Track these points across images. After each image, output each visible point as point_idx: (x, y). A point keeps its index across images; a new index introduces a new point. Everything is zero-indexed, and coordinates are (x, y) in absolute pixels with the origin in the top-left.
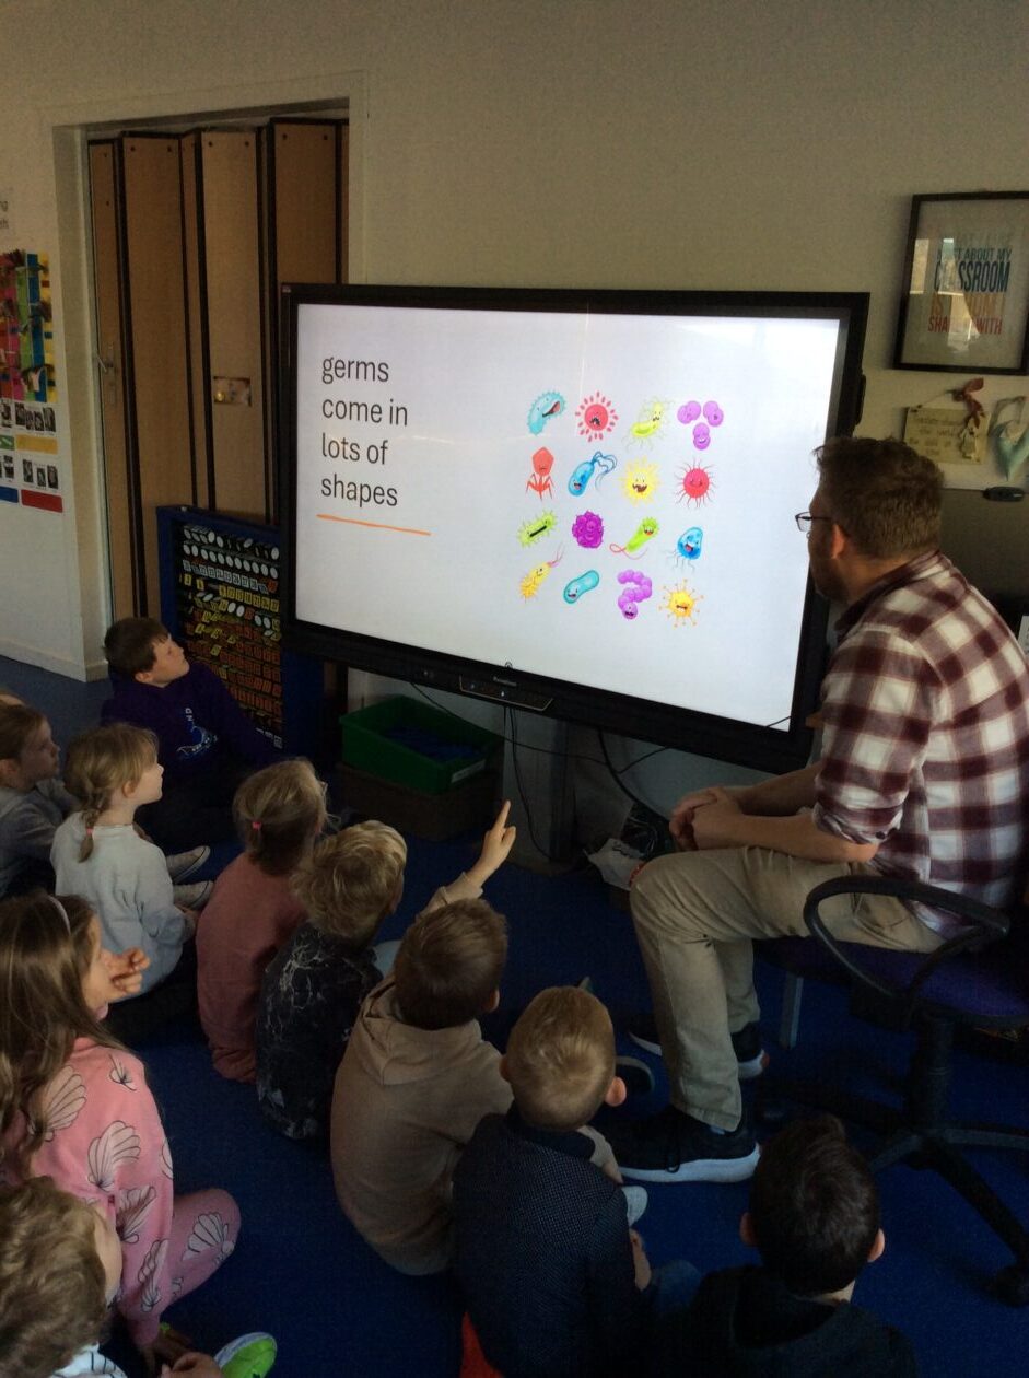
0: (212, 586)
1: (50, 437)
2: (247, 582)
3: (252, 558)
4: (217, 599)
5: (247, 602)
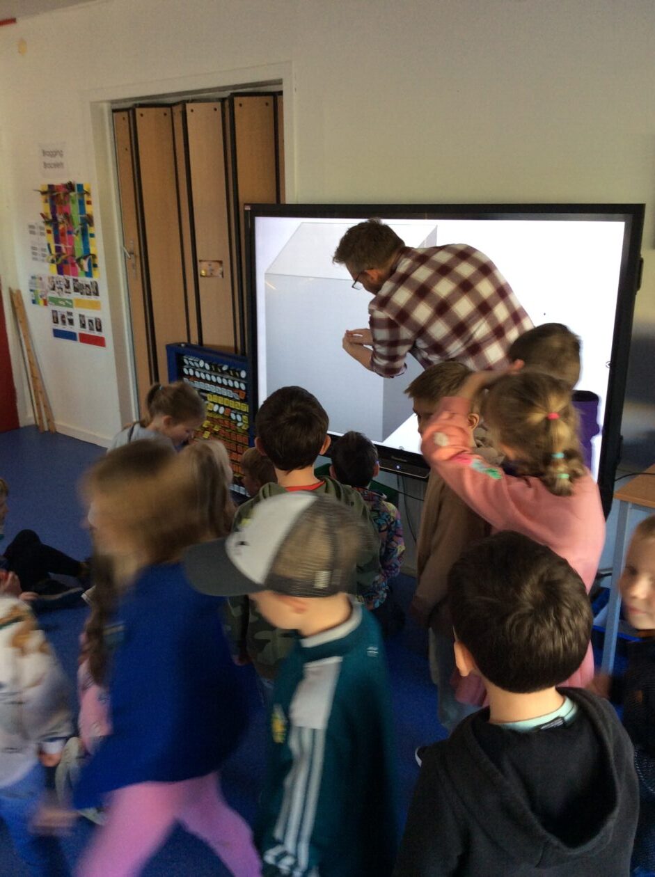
1: (96, 300)
2: (225, 392)
3: (228, 377)
5: (226, 405)
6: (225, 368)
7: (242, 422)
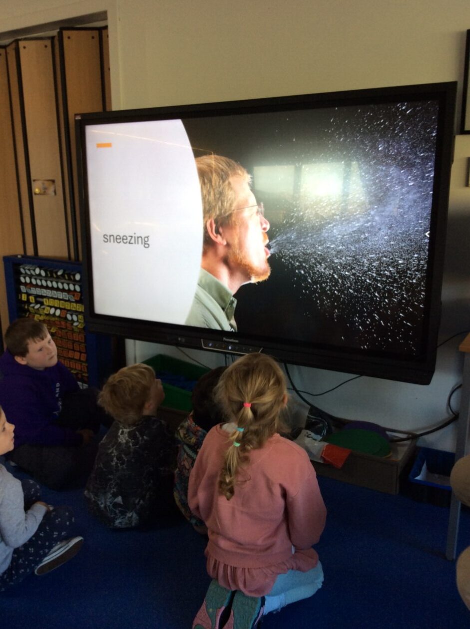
0: (40, 300)
2: (61, 295)
3: (63, 281)
4: (42, 307)
5: (61, 307)
6: (60, 273)
7: (78, 321)
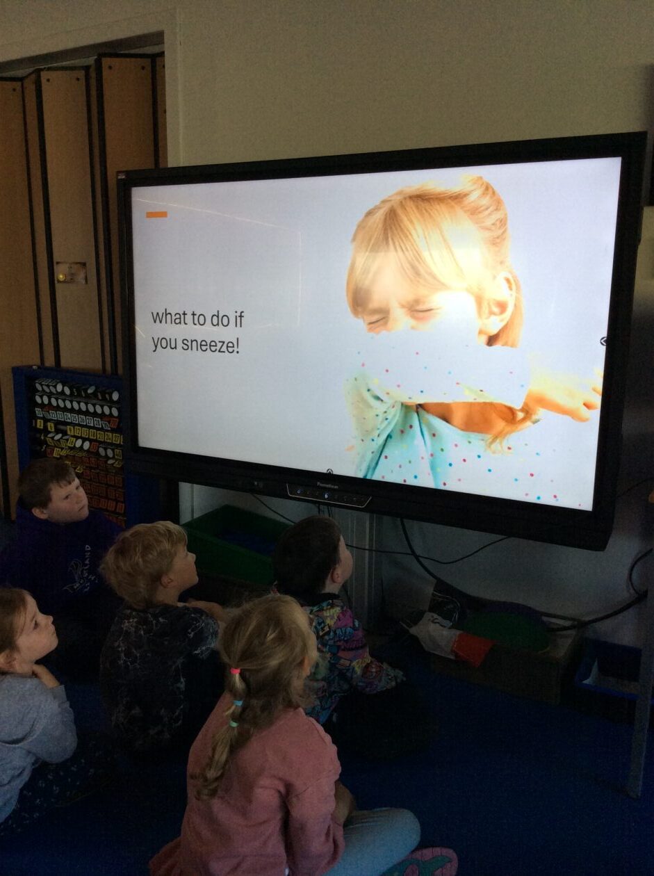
0: (62, 427)
2: (91, 422)
3: (94, 401)
4: (65, 437)
5: (92, 437)
6: (90, 391)
7: (113, 458)
